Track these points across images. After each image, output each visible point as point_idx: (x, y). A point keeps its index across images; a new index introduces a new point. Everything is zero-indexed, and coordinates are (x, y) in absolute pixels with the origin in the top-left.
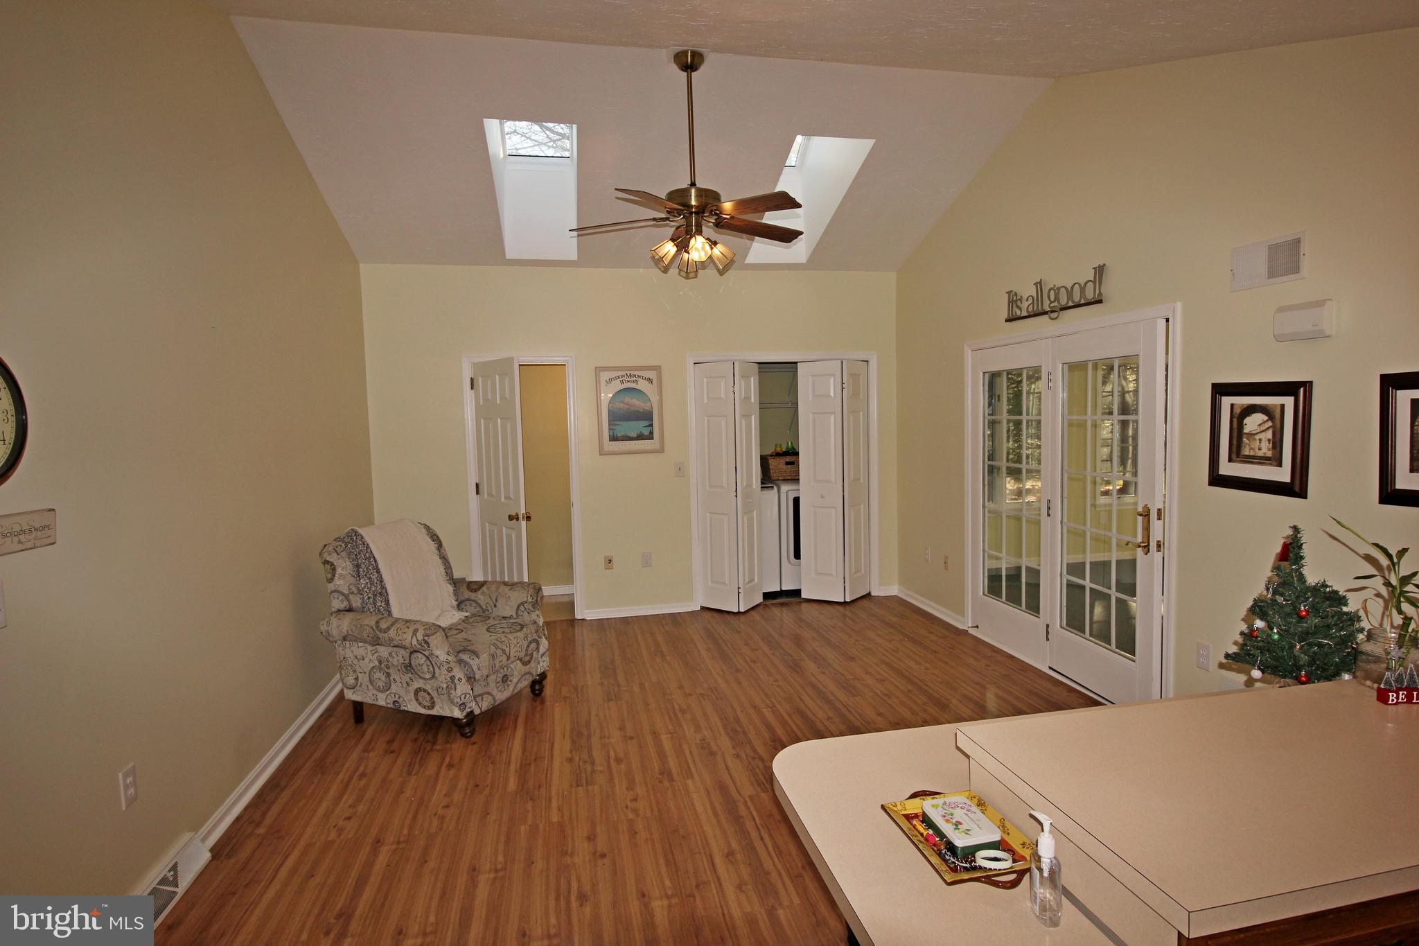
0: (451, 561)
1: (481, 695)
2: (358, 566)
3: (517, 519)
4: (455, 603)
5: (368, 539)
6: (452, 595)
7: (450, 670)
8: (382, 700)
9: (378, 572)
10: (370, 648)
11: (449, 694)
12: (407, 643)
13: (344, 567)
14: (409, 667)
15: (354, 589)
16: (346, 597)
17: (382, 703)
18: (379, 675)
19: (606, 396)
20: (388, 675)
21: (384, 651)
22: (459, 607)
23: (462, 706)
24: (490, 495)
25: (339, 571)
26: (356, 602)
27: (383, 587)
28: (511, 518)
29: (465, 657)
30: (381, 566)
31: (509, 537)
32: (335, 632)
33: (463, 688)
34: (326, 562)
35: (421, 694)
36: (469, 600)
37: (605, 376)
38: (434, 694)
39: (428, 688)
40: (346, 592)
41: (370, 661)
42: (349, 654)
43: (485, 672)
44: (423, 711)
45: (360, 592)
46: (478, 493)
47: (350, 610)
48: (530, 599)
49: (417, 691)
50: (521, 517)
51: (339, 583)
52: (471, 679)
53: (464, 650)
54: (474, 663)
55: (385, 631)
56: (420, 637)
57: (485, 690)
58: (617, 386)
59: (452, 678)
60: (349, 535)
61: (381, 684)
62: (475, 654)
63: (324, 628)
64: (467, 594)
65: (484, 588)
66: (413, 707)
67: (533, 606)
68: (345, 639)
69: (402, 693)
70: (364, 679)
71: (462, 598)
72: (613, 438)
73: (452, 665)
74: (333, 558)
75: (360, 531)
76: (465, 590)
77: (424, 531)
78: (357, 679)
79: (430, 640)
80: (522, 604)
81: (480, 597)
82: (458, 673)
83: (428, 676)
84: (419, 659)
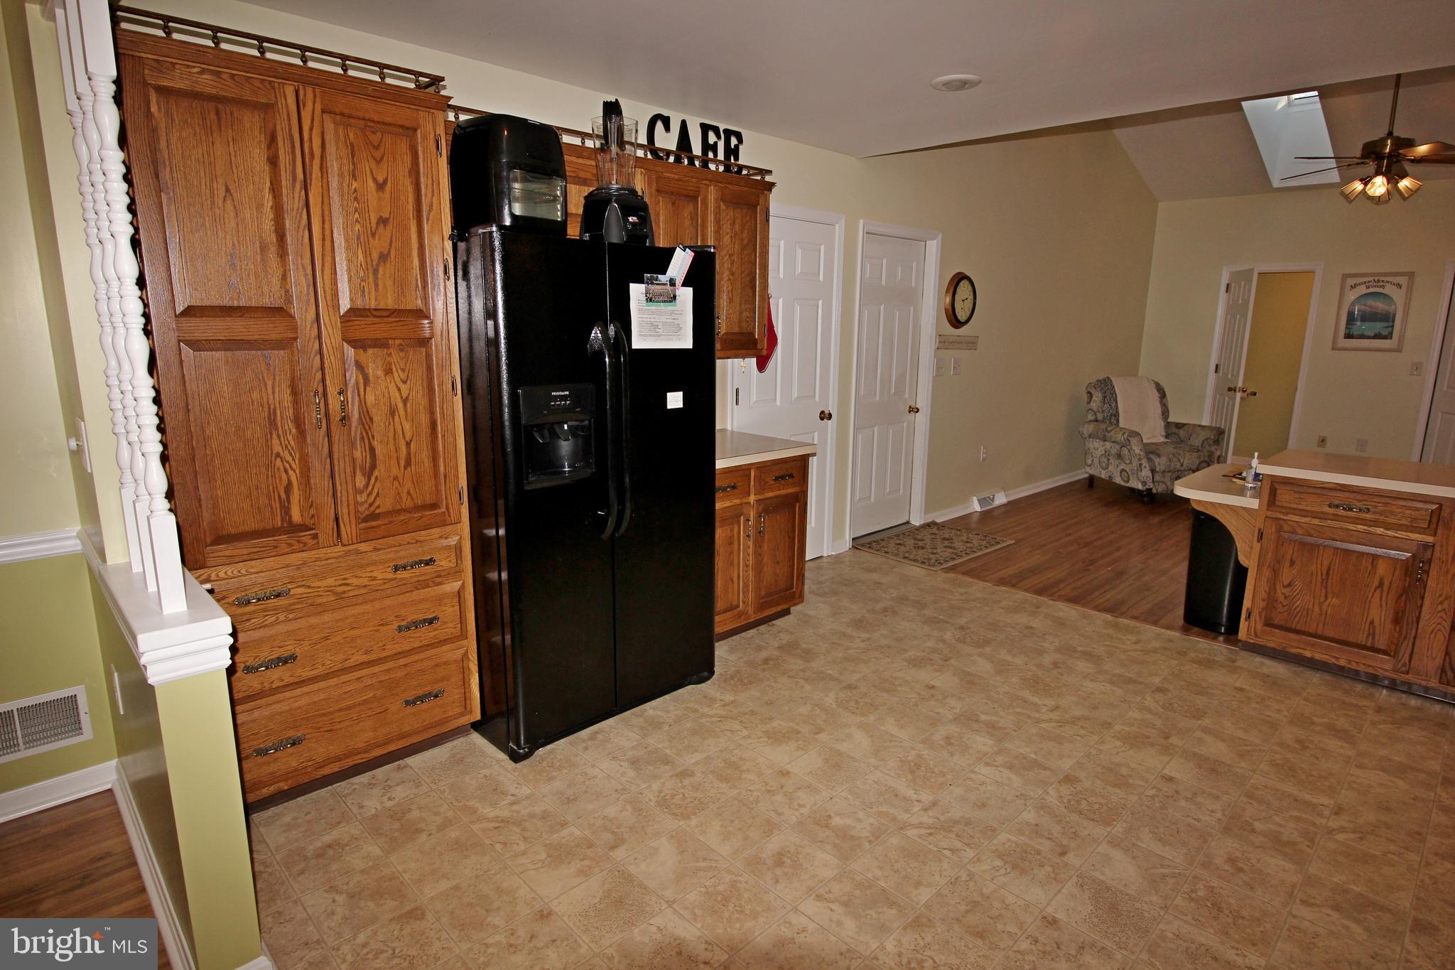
0: (1169, 408)
1: (1159, 482)
2: (1105, 397)
3: (1235, 391)
4: (1164, 434)
5: (1114, 383)
6: (1163, 428)
7: (1140, 459)
8: (1104, 475)
9: (1116, 402)
10: (1102, 443)
11: (1137, 474)
12: (1118, 439)
13: (1097, 396)
14: (1119, 456)
15: (1100, 409)
16: (1095, 413)
17: (1103, 476)
18: (1104, 459)
19: (1352, 296)
20: (1109, 460)
21: (1108, 445)
22: (1167, 437)
23: (1144, 483)
24: (1223, 373)
25: (1094, 398)
26: (1100, 417)
27: (1117, 412)
28: (1230, 389)
29: (1152, 456)
30: (1118, 399)
31: (1228, 403)
32: (1085, 432)
33: (1146, 473)
34: (1089, 392)
35: (1124, 473)
36: (1175, 433)
37: (1350, 281)
38: (1130, 474)
39: (1127, 469)
40: (1096, 410)
41: (1100, 452)
42: (1091, 446)
43: (1163, 468)
44: (1123, 483)
45: (1103, 411)
46: (1216, 372)
47: (1097, 421)
48: (1212, 437)
49: (1123, 470)
50: (1237, 390)
51: (1094, 405)
52: (1153, 471)
53: (1152, 453)
54: (1157, 460)
55: (1109, 432)
56: (1126, 436)
57: (1162, 479)
58: (1362, 290)
59: (1141, 465)
60: (1104, 380)
61: (1104, 465)
62: (1159, 455)
63: (1080, 429)
64: (1174, 430)
65: (1185, 427)
66: (1118, 480)
67: (1214, 442)
68: (1090, 437)
69: (1114, 471)
70: (1096, 461)
71: (1170, 432)
72: (1349, 336)
73: (1142, 457)
74: (1092, 391)
75: (1112, 378)
76: (1173, 429)
77: (1153, 385)
78: (1093, 461)
79: (1131, 439)
80: (1207, 439)
81: (1182, 433)
82: (1145, 463)
83: (1128, 462)
84: (1125, 451)
